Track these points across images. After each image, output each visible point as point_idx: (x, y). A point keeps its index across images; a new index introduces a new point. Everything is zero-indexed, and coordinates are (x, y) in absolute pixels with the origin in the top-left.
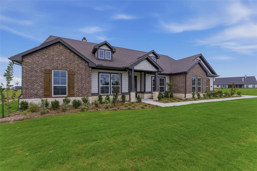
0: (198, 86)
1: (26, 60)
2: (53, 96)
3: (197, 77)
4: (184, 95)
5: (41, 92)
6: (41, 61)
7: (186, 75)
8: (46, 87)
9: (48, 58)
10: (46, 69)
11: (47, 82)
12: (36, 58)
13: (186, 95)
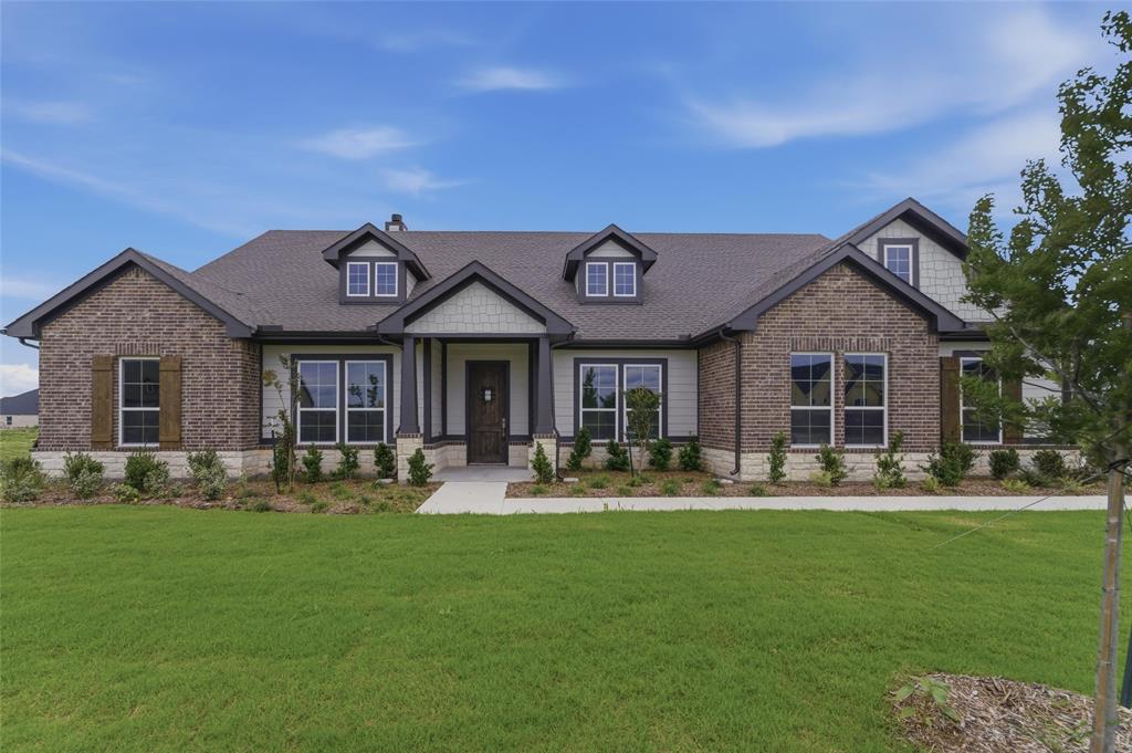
0: (847, 408)
1: (48, 333)
2: (120, 444)
3: (837, 354)
4: (733, 460)
5: (84, 431)
6: (85, 332)
7: (739, 345)
8: (98, 416)
9: (104, 318)
10: (98, 356)
11: (99, 398)
12: (73, 322)
13: (743, 462)
